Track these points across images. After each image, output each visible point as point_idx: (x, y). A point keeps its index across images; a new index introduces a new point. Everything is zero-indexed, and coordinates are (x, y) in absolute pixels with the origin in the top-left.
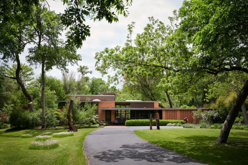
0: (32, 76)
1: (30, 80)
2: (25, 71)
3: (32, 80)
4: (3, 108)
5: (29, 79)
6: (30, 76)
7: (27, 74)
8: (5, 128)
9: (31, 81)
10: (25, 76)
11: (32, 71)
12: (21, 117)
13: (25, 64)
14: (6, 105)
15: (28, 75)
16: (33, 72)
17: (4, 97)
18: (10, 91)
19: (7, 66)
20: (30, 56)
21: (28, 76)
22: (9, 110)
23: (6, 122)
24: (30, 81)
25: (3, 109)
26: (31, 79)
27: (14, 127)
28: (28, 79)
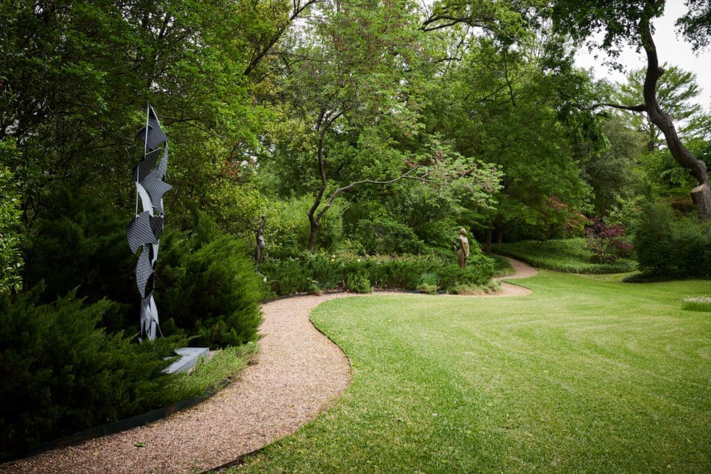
0: (691, 102)
1: (687, 115)
2: (668, 86)
3: (694, 114)
4: (613, 210)
5: (683, 112)
6: (685, 102)
7: (675, 95)
8: (621, 272)
9: (691, 117)
10: (670, 102)
11: (693, 82)
12: (670, 237)
13: (666, 64)
14: (622, 201)
15: (677, 99)
16: (696, 87)
17: (611, 176)
18: (626, 155)
19: (618, 68)
20: (694, 14)
21: (678, 104)
22: (629, 215)
23: (623, 254)
24: (686, 119)
25: (612, 214)
26: (690, 110)
27: (648, 269)
28: (678, 114)
